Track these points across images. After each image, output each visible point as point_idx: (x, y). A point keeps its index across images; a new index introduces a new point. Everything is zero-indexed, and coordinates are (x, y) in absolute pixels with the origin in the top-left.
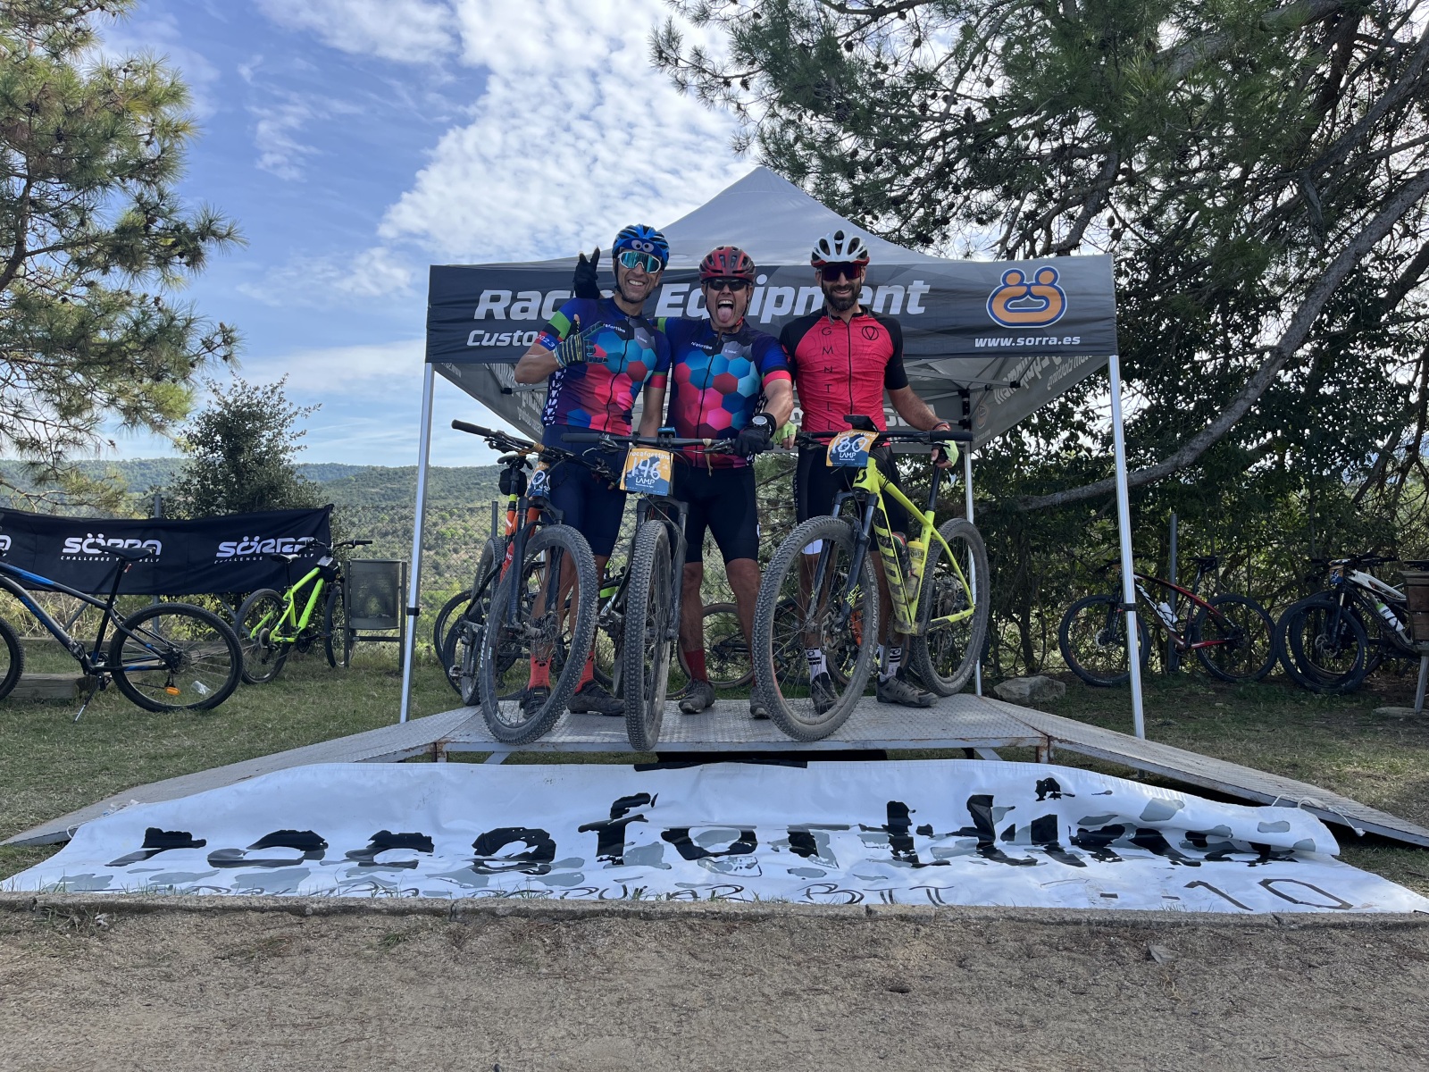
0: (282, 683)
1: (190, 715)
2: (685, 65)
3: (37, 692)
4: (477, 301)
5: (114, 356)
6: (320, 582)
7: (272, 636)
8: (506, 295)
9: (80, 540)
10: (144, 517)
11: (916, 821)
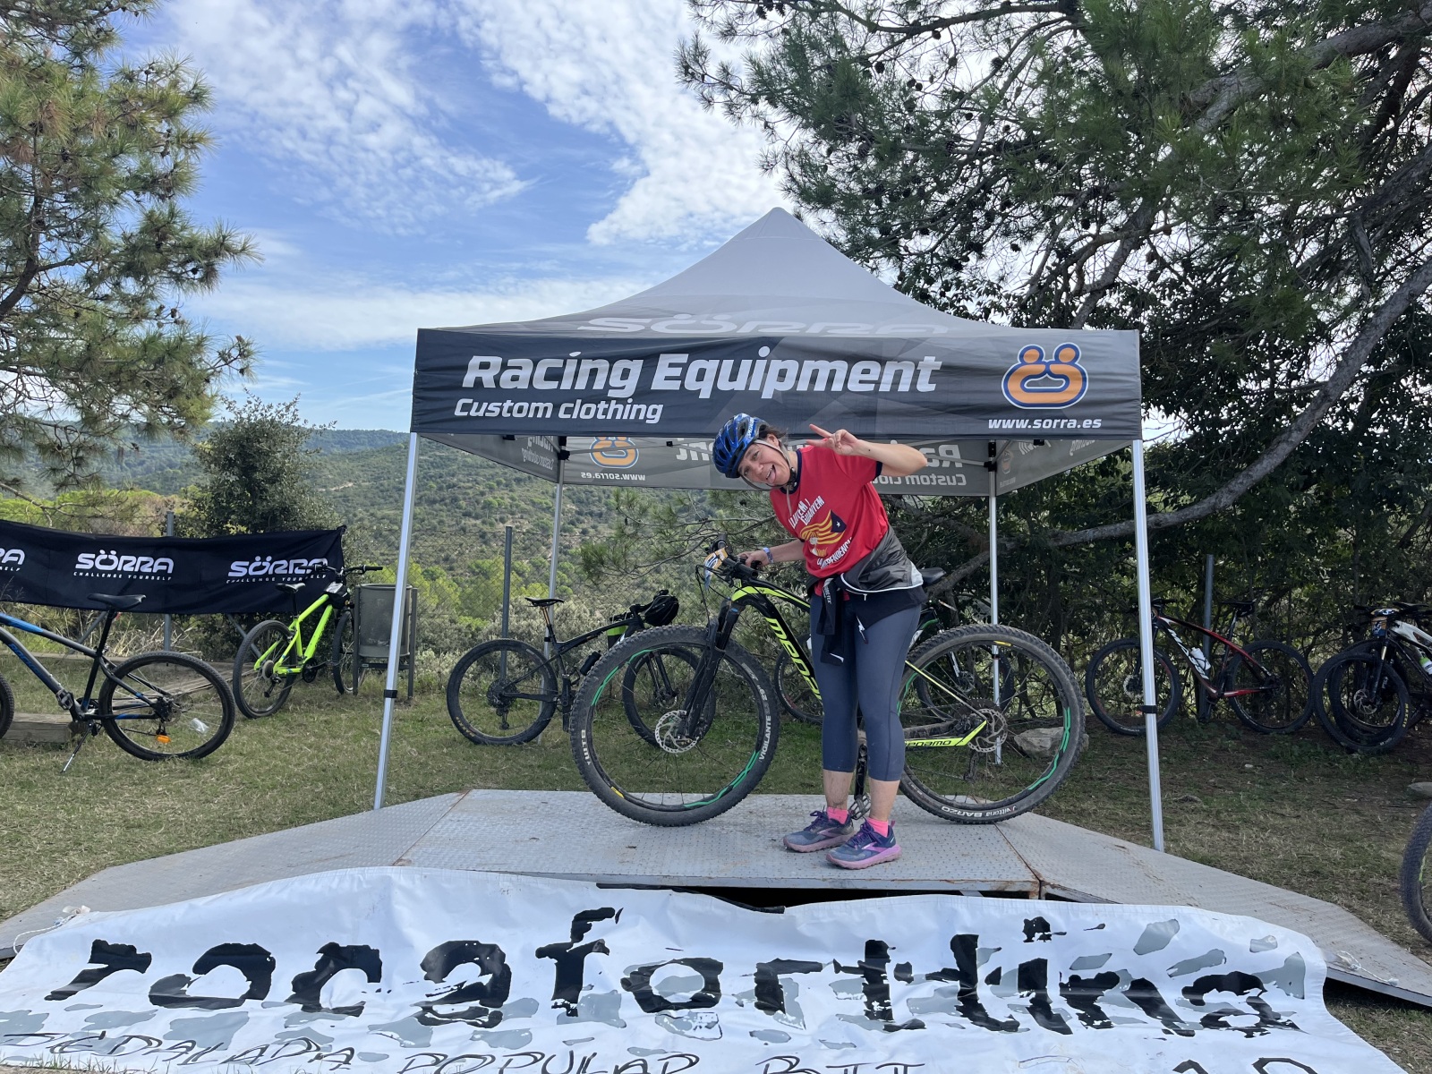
0: (286, 716)
1: (180, 765)
2: (712, 81)
3: (30, 735)
4: (465, 368)
5: (124, 377)
6: (329, 609)
7: (275, 668)
8: (496, 361)
9: (93, 556)
10: (157, 534)
11: (895, 959)
